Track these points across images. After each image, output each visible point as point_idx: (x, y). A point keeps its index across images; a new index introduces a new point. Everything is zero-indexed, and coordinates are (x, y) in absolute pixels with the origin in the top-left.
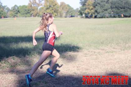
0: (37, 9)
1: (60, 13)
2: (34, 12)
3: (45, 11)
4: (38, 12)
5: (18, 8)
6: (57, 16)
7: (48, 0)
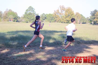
2: (57, 19)
3: (65, 18)
4: (60, 19)
7: (68, 11)
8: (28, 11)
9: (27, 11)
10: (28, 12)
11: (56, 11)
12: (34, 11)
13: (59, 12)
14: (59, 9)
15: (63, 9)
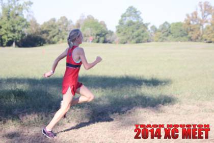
0: (199, 28)
2: (193, 32)
3: (212, 31)
4: (200, 34)
5: (170, 27)
8: (125, 17)
9: (124, 18)
10: (125, 19)
11: (190, 16)
12: (138, 17)
13: (196, 17)
14: (197, 9)
15: (207, 9)
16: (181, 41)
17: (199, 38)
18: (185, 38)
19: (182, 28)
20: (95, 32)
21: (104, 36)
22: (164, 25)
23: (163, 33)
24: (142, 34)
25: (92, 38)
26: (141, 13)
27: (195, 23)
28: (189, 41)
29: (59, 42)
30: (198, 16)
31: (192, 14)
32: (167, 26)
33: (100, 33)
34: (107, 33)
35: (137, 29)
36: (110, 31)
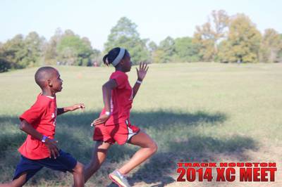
0: (213, 45)
1: (264, 54)
2: (206, 51)
3: (230, 48)
4: (214, 51)
5: (174, 43)
6: (256, 60)
7: (238, 26)
8: (116, 31)
9: (115, 33)
10: (117, 34)
11: (201, 28)
12: (133, 31)
13: (209, 30)
14: (209, 20)
15: (222, 19)
16: (190, 62)
17: (214, 57)
18: (195, 57)
19: (192, 44)
20: (76, 52)
21: (88, 56)
22: (166, 41)
23: (165, 51)
24: (139, 53)
25: (72, 59)
26: (136, 26)
27: (208, 38)
28: (200, 60)
29: (29, 66)
30: (211, 28)
31: (204, 27)
32: (170, 41)
33: (83, 53)
34: (93, 53)
35: (133, 47)
36: (95, 50)
